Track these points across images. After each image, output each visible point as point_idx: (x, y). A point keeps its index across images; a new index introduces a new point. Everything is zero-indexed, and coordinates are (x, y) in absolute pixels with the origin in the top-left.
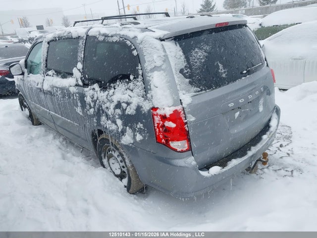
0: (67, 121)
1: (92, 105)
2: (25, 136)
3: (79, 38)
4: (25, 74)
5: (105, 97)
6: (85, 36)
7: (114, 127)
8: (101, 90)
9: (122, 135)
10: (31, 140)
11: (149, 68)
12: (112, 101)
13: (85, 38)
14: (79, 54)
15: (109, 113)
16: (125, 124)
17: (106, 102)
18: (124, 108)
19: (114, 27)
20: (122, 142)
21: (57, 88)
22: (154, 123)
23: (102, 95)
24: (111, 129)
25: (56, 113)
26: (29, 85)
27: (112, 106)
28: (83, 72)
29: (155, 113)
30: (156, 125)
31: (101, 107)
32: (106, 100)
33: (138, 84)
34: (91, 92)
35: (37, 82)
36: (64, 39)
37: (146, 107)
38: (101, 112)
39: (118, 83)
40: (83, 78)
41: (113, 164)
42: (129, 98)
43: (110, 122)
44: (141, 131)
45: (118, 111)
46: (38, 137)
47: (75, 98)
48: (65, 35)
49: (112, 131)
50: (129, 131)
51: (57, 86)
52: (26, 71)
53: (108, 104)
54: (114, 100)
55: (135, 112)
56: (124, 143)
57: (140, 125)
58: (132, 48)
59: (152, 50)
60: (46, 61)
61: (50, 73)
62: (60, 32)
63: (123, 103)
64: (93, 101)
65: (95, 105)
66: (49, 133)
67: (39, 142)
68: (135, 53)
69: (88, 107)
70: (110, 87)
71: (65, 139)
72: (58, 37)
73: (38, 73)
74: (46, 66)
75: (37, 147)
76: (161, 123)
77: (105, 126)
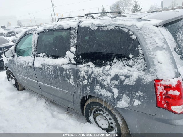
0: (57, 89)
1: (86, 77)
2: (16, 100)
3: (70, 29)
4: (15, 56)
5: (101, 72)
6: (77, 27)
7: (109, 94)
8: (95, 66)
9: (118, 101)
10: (21, 102)
11: (151, 48)
12: (108, 75)
13: (77, 28)
14: (72, 41)
15: (105, 83)
16: (121, 93)
17: (101, 75)
18: (122, 80)
19: (106, 19)
20: (118, 106)
21: (49, 66)
22: (156, 92)
23: (98, 71)
24: (106, 96)
25: (45, 83)
26: (19, 63)
27: (109, 79)
28: (76, 54)
29: (159, 84)
30: (159, 93)
31: (96, 79)
32: (101, 74)
33: (138, 61)
34: (86, 68)
35: (27, 62)
36: (54, 30)
37: (149, 78)
38: (95, 83)
39: (114, 61)
40: (77, 58)
41: (99, 120)
42: (129, 72)
43: (104, 90)
44: (139, 98)
45: (116, 82)
46: (25, 100)
47: (68, 73)
48: (55, 27)
49: (107, 97)
50: (126, 97)
51: (49, 64)
52: (15, 54)
53: (104, 77)
54: (111, 74)
55: (135, 83)
56: (120, 107)
57: (139, 93)
58: (130, 34)
59: (153, 34)
60: (37, 46)
61: (41, 55)
62: (50, 26)
63: (121, 76)
64: (87, 75)
65: (89, 78)
66: (33, 96)
67: (27, 104)
68: (134, 37)
69: (81, 79)
70: (105, 64)
71: (47, 100)
72: (48, 29)
73: (28, 55)
74: (37, 51)
75: (27, 108)
76: (165, 91)
77: (99, 94)
